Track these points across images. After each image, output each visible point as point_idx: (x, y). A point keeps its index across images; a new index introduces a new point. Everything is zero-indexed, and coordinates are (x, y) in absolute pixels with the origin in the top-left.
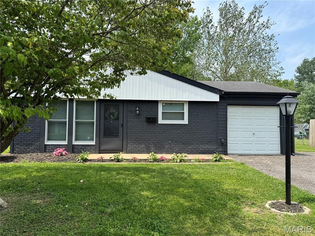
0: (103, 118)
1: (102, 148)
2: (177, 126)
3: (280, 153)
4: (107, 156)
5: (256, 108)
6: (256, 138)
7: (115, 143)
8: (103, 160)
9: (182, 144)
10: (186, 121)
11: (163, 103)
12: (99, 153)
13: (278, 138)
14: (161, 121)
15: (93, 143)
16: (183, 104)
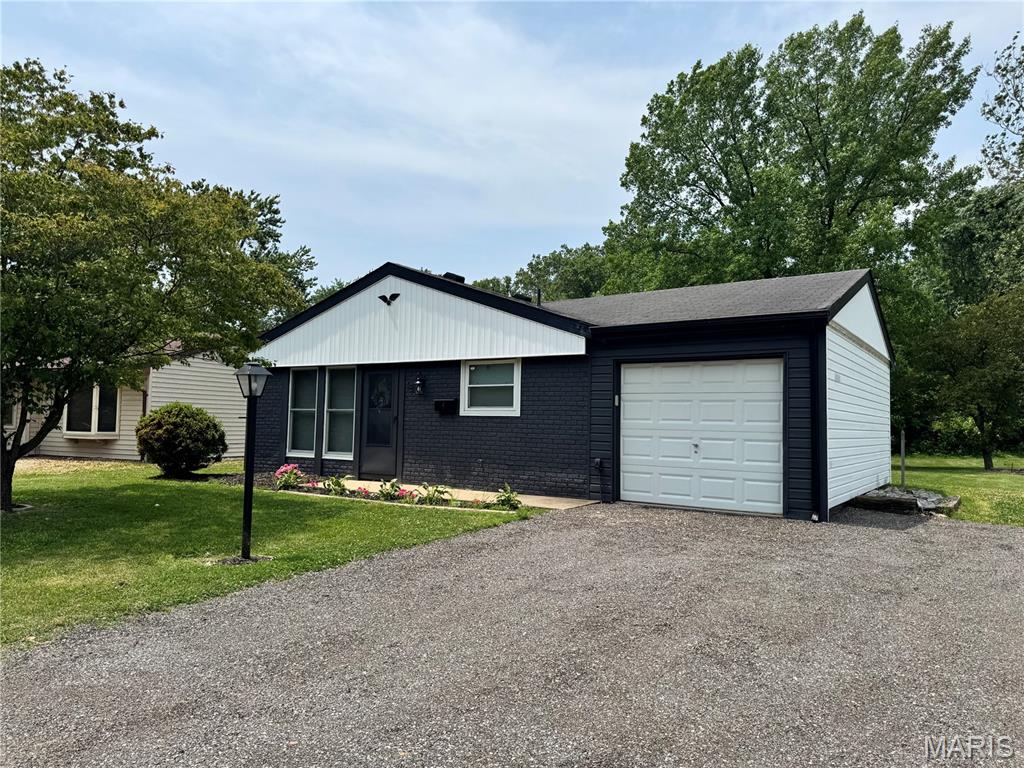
0: (368, 404)
1: (364, 469)
2: (498, 420)
3: (781, 511)
4: (374, 487)
5: (706, 368)
6: (704, 458)
7: (382, 458)
8: (367, 495)
9: (506, 467)
10: (515, 411)
11: (471, 366)
12: (360, 479)
13: (779, 462)
14: (465, 410)
15: (349, 457)
16: (513, 365)
